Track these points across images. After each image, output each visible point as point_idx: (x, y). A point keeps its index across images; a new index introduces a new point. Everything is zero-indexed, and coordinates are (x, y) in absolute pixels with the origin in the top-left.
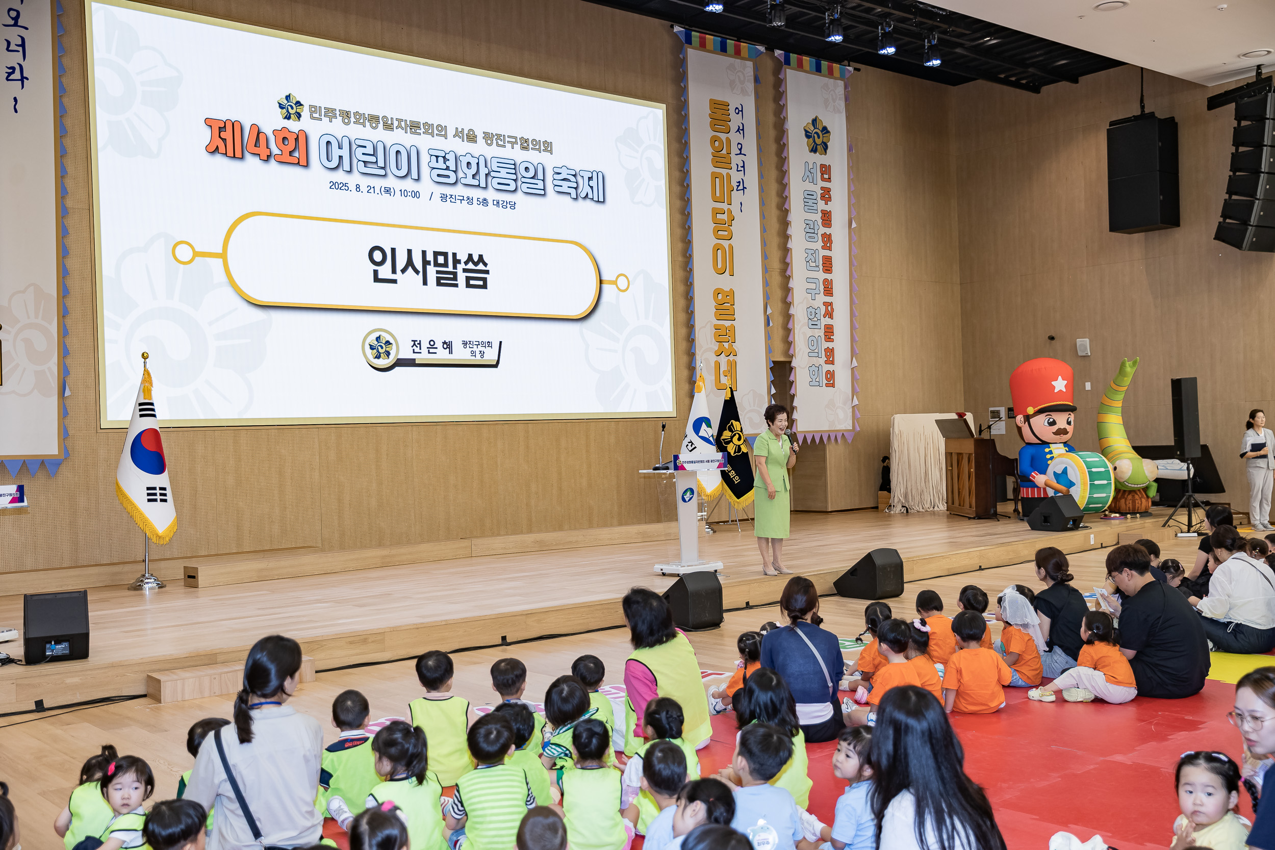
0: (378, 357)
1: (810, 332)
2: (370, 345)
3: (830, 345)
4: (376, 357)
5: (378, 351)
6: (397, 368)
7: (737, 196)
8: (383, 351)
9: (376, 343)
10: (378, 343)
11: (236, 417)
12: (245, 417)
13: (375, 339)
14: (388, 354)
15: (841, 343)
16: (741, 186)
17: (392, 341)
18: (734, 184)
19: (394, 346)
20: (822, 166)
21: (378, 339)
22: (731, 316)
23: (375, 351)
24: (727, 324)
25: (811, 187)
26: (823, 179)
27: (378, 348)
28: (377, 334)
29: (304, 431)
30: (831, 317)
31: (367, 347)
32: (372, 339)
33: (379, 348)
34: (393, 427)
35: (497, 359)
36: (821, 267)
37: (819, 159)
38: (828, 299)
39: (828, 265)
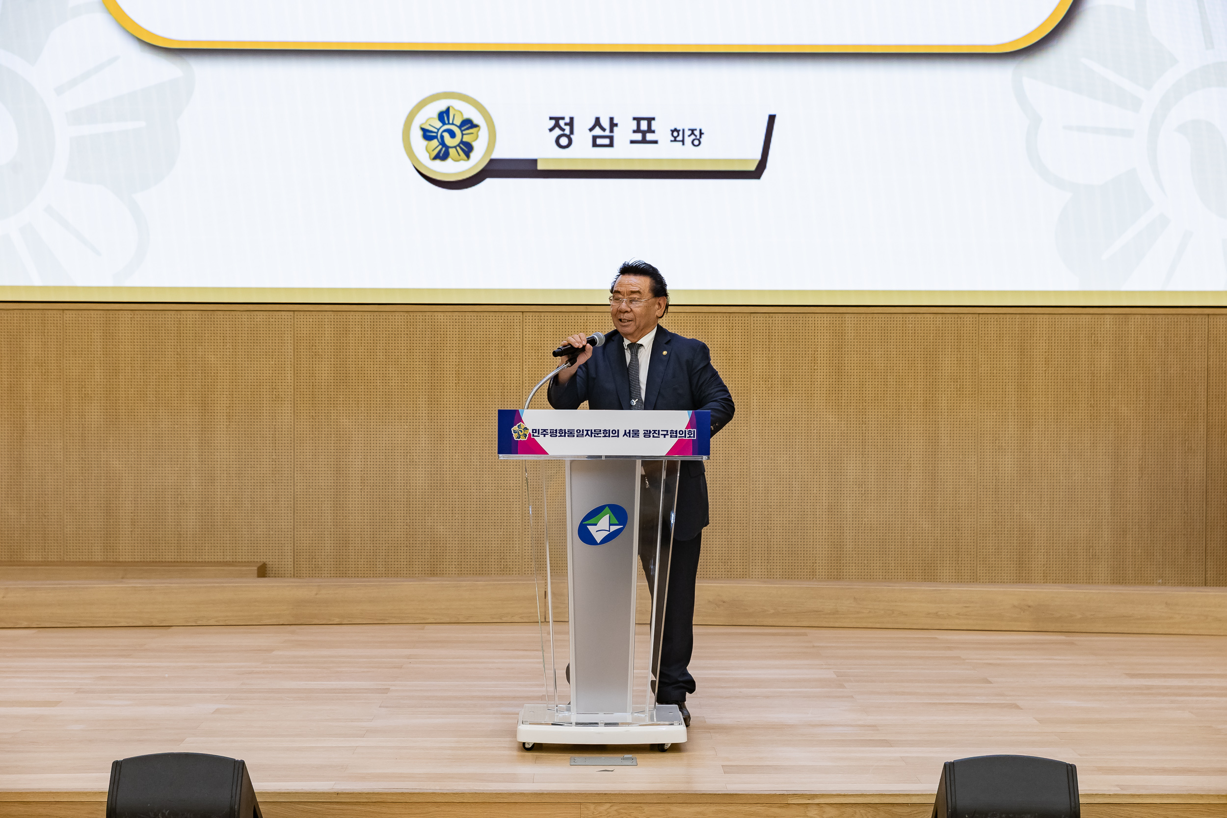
0: (442, 155)
2: (423, 129)
4: (437, 157)
5: (443, 143)
6: (488, 181)
8: (456, 141)
9: (438, 124)
10: (444, 124)
11: (109, 283)
12: (128, 283)
13: (436, 115)
14: (467, 149)
17: (477, 119)
19: (483, 133)
21: (444, 116)
23: (435, 143)
27: (442, 137)
28: (442, 106)
29: (260, 317)
31: (416, 135)
32: (429, 116)
33: (446, 135)
34: (475, 314)
35: (758, 156)
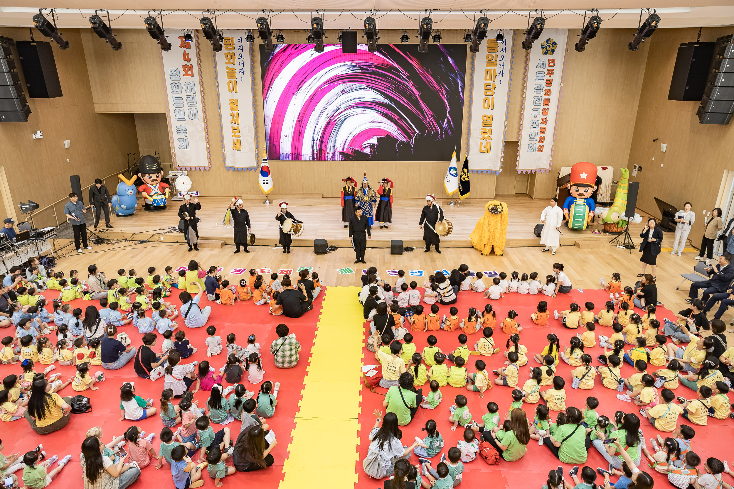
1: (532, 131)
3: (543, 135)
7: (498, 78)
15: (549, 135)
16: (502, 73)
18: (498, 73)
20: (549, 60)
22: (491, 125)
24: (488, 128)
25: (542, 70)
26: (549, 66)
30: (545, 124)
36: (542, 103)
37: (549, 57)
38: (545, 117)
39: (547, 102)
